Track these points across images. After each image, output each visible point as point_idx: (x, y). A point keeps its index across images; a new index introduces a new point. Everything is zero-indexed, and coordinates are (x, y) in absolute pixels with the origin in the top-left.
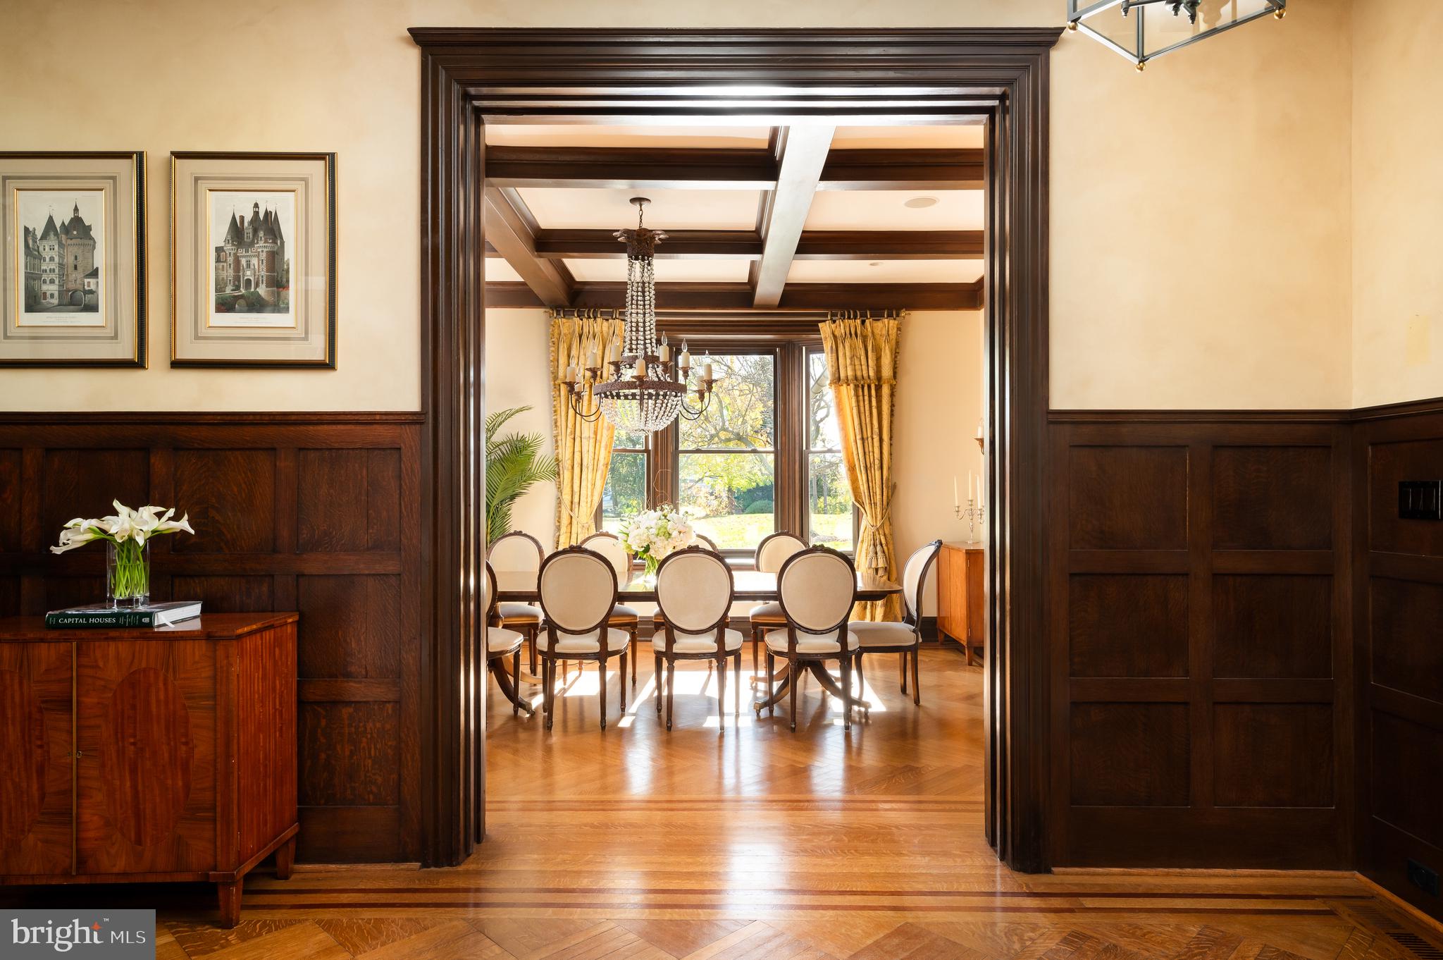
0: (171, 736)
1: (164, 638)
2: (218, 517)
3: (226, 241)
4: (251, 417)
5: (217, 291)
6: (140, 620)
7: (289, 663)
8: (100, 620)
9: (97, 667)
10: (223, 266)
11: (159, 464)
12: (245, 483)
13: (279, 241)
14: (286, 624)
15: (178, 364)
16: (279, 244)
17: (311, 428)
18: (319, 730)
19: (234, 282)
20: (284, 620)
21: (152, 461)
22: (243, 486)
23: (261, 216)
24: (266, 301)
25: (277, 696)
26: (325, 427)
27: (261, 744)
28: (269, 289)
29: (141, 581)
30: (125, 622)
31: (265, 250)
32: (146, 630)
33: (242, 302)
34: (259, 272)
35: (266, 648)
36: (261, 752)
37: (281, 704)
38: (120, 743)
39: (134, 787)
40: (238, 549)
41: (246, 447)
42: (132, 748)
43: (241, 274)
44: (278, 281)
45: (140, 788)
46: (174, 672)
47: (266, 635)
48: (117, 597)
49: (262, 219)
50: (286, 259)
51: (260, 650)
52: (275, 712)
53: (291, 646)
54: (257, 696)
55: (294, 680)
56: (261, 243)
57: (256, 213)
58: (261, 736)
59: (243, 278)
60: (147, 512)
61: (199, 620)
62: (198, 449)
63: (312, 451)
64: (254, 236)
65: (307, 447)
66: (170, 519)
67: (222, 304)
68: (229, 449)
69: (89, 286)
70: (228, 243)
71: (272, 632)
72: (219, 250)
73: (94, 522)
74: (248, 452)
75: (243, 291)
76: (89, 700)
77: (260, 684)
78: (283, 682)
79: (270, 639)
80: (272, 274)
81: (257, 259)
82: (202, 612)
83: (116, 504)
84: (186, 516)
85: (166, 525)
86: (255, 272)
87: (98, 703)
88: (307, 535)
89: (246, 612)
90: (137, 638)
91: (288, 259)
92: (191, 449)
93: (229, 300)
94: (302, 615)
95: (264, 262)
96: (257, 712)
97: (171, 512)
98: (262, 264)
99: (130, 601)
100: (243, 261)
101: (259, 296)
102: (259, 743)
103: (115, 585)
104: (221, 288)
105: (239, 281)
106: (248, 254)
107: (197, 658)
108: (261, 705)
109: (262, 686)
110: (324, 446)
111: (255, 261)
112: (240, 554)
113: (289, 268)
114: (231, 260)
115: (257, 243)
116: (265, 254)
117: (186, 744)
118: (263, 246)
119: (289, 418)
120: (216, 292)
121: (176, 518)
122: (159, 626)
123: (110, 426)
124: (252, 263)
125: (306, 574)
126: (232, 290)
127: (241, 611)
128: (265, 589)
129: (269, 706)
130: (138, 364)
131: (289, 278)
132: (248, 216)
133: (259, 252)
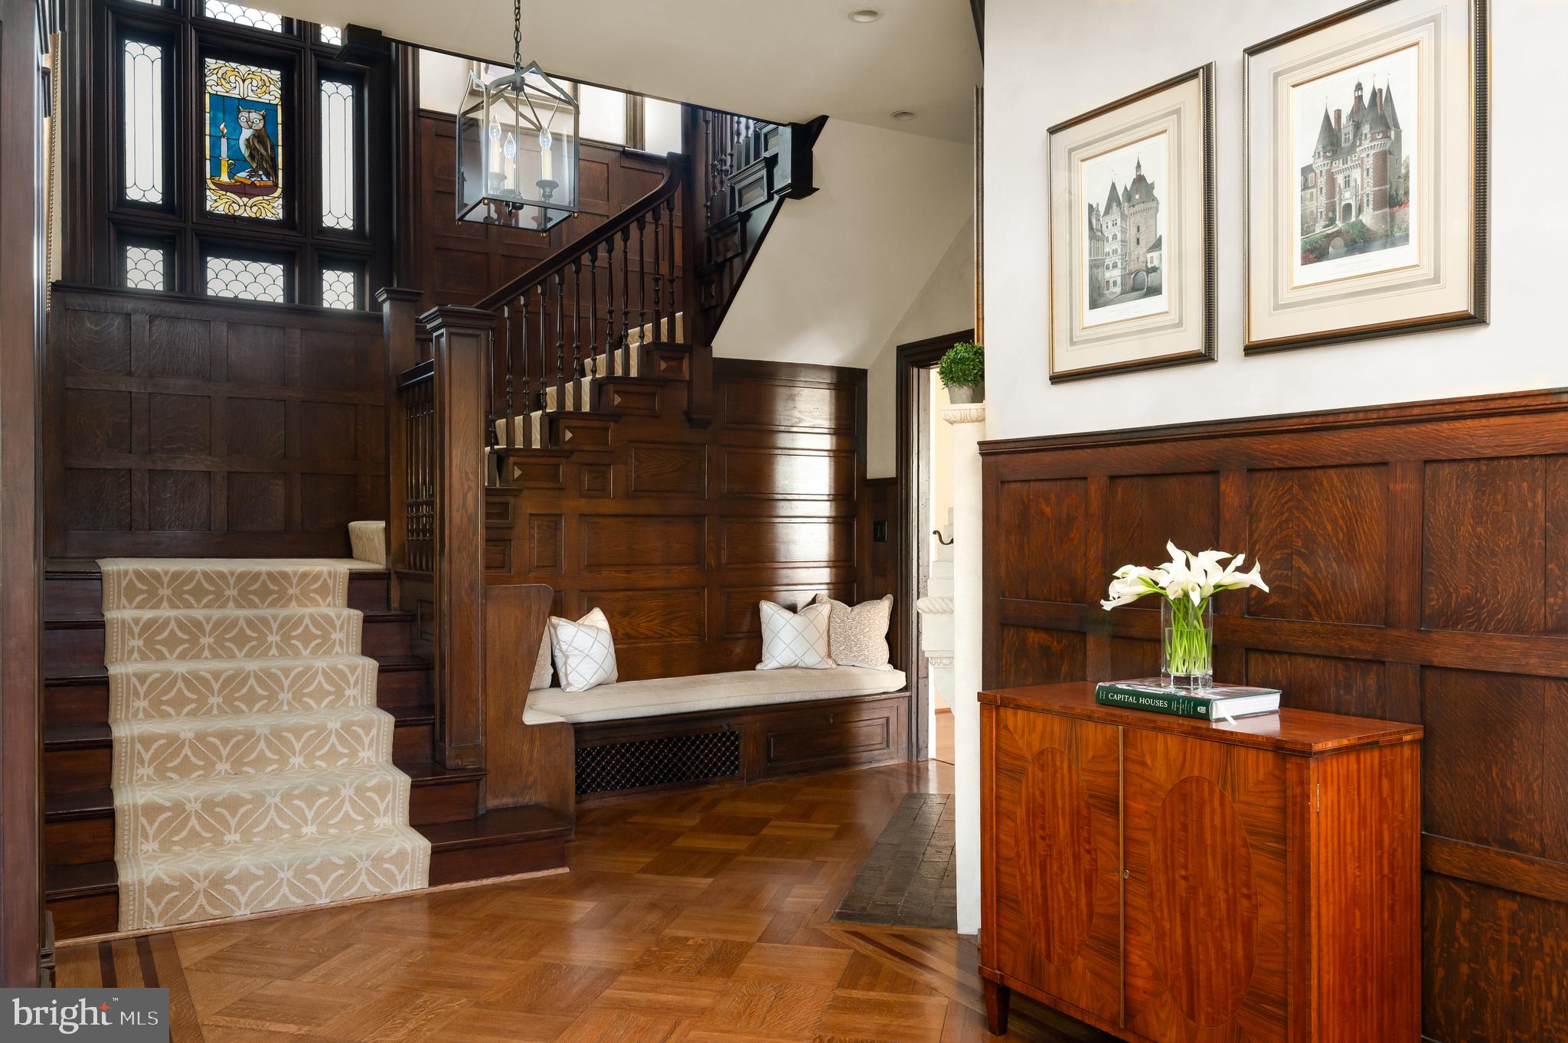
0: (1230, 881)
1: (1220, 739)
2: (1305, 568)
3: (1317, 155)
4: (1351, 416)
5: (1304, 232)
6: (1195, 708)
7: (1407, 805)
8: (1150, 701)
9: (1143, 764)
10: (1312, 194)
11: (1231, 491)
12: (1343, 517)
13: (1393, 133)
14: (1401, 743)
15: (1254, 350)
16: (1393, 137)
17: (1445, 425)
18: (1458, 926)
19: (1327, 215)
20: (1396, 736)
21: (1222, 487)
22: (1341, 522)
23: (1366, 101)
24: (1375, 233)
25: (1386, 855)
26: (1469, 422)
27: (1358, 926)
28: (1379, 212)
29: (1201, 653)
30: (1178, 708)
31: (1372, 152)
32: (1202, 724)
33: (1338, 242)
34: (1362, 189)
35: (1365, 777)
36: (1358, 939)
37: (1391, 867)
38: (1170, 872)
39: (1186, 936)
40: (1333, 616)
41: (1343, 462)
42: (1183, 883)
43: (1336, 199)
44: (1391, 197)
45: (1193, 941)
46: (1233, 790)
47: (1365, 758)
48: (1173, 673)
49: (1366, 106)
50: (1403, 158)
51: (1356, 780)
52: (1382, 882)
53: (1409, 779)
54: (1349, 850)
55: (1415, 833)
56: (1366, 144)
57: (1359, 99)
58: (1358, 913)
59: (1340, 203)
60: (1209, 558)
61: (1276, 717)
62: (1279, 469)
63: (1446, 465)
64: (1355, 136)
65: (1438, 457)
66: (1238, 569)
67: (1311, 251)
68: (1320, 467)
69: (1152, 262)
70: (1319, 157)
71: (1376, 754)
72: (1306, 171)
73: (1143, 571)
74: (1346, 470)
75: (1339, 224)
76: (1137, 806)
77: (1356, 832)
78: (1396, 835)
79: (1372, 765)
80: (1383, 188)
81: (1359, 170)
82: (1281, 705)
83: (1171, 547)
84: (1257, 567)
85: (1232, 578)
86: (1357, 191)
87: (1146, 813)
88: (1438, 600)
89: (1345, 714)
90: (1189, 734)
91: (1408, 158)
92: (1270, 469)
93: (1320, 242)
94: (1428, 732)
95: (1371, 171)
96: (1350, 876)
97: (1240, 559)
98: (1368, 175)
99: (1184, 681)
100: (1340, 179)
101: (1363, 226)
102: (1354, 924)
103: (1171, 655)
104: (1308, 227)
105: (1334, 211)
106: (1346, 166)
107: (1261, 777)
108: (1357, 864)
109: (1360, 835)
110: (1467, 454)
111: (1356, 174)
112: (1335, 625)
113: (1408, 172)
114: (1322, 181)
115: (1361, 145)
116: (1371, 159)
117: (1248, 897)
118: (1368, 148)
119: (1408, 412)
120: (1302, 235)
121: (1245, 569)
122: (1219, 720)
123: (1174, 443)
124: (1352, 179)
125: (1436, 664)
126: (1325, 227)
127: (1338, 712)
128: (1372, 681)
129: (1371, 869)
130: (1205, 356)
131: (1408, 188)
132: (1347, 106)
133: (1363, 158)
